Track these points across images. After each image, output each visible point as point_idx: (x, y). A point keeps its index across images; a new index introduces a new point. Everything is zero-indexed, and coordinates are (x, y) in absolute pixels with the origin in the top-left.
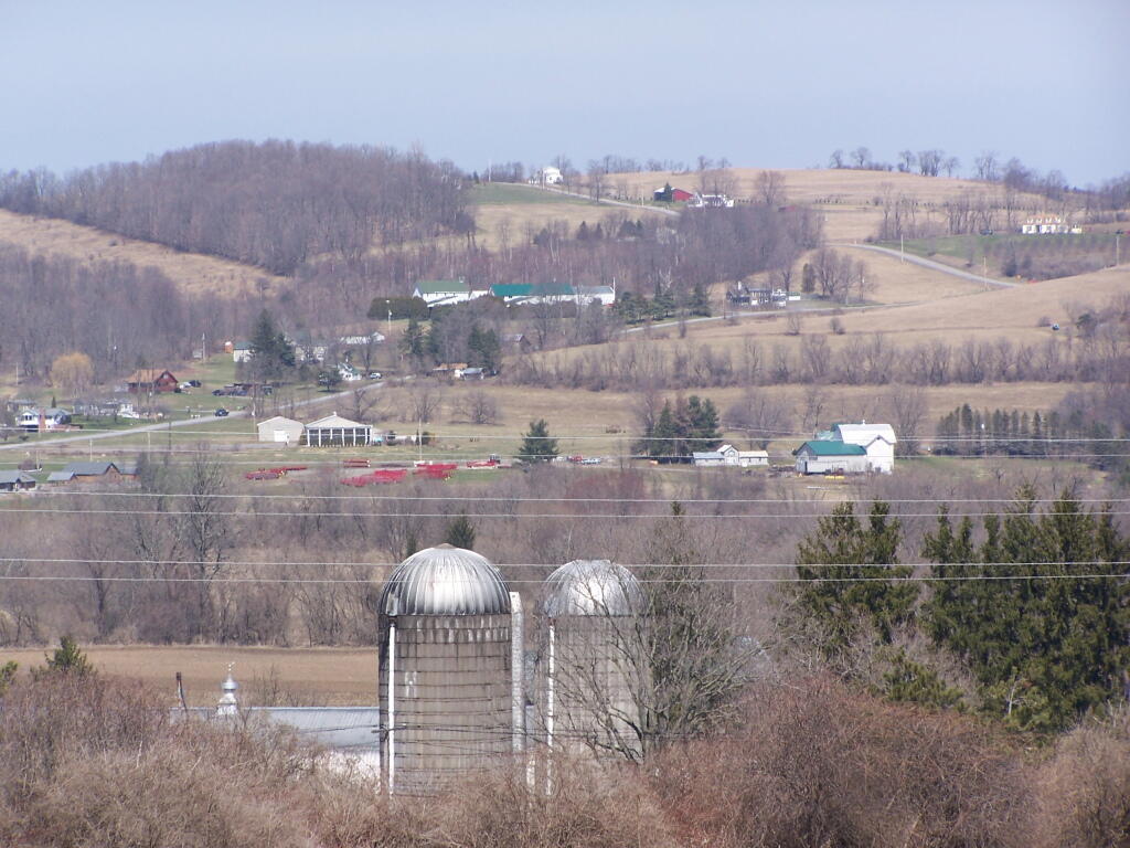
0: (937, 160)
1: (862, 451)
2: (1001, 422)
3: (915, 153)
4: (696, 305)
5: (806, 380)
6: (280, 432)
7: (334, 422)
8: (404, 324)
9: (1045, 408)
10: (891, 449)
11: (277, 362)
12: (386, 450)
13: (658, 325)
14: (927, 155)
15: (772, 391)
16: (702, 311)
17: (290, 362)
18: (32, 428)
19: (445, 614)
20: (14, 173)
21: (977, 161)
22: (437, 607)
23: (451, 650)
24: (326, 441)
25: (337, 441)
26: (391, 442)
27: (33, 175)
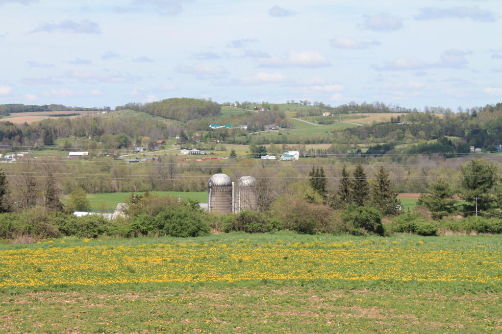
0: (307, 102)
1: (293, 156)
2: (319, 151)
3: (303, 101)
5: (282, 143)
6: (185, 152)
7: (195, 150)
8: (208, 132)
9: (327, 149)
10: (298, 156)
11: (184, 139)
12: (205, 156)
13: (255, 133)
14: (305, 101)
15: (276, 145)
16: (263, 130)
17: (187, 139)
18: (138, 151)
19: (219, 186)
20: (135, 103)
21: (314, 102)
22: (218, 184)
23: (221, 193)
24: (194, 154)
25: (195, 154)
26: (206, 154)
27: (138, 104)
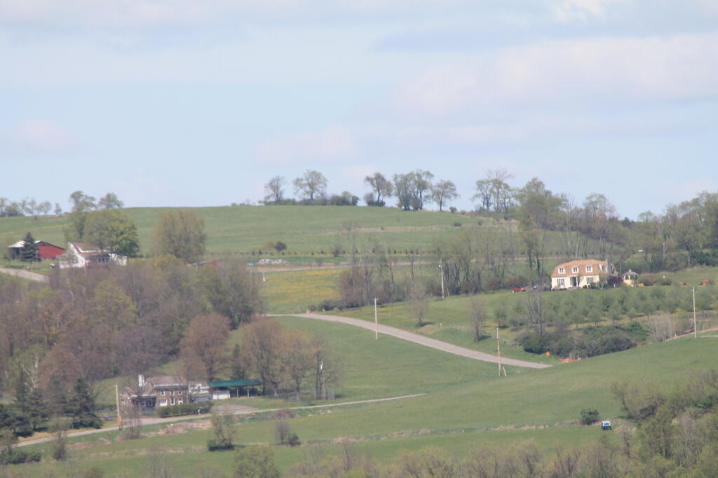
0: (422, 186)
3: (389, 178)
4: (78, 413)
14: (406, 179)
16: (88, 419)
21: (480, 184)
